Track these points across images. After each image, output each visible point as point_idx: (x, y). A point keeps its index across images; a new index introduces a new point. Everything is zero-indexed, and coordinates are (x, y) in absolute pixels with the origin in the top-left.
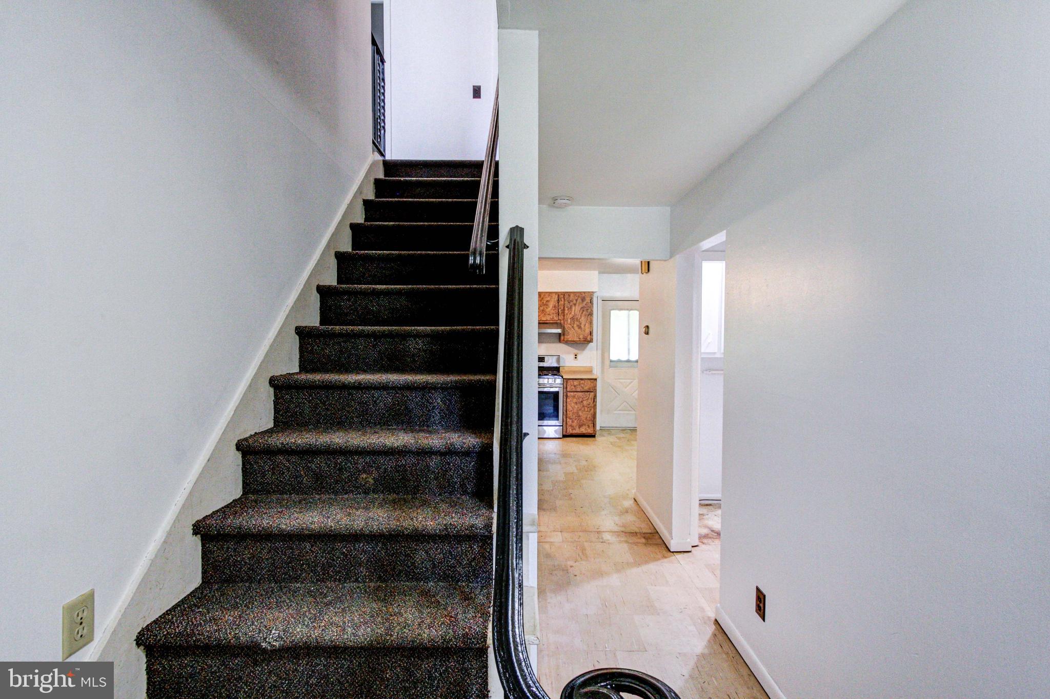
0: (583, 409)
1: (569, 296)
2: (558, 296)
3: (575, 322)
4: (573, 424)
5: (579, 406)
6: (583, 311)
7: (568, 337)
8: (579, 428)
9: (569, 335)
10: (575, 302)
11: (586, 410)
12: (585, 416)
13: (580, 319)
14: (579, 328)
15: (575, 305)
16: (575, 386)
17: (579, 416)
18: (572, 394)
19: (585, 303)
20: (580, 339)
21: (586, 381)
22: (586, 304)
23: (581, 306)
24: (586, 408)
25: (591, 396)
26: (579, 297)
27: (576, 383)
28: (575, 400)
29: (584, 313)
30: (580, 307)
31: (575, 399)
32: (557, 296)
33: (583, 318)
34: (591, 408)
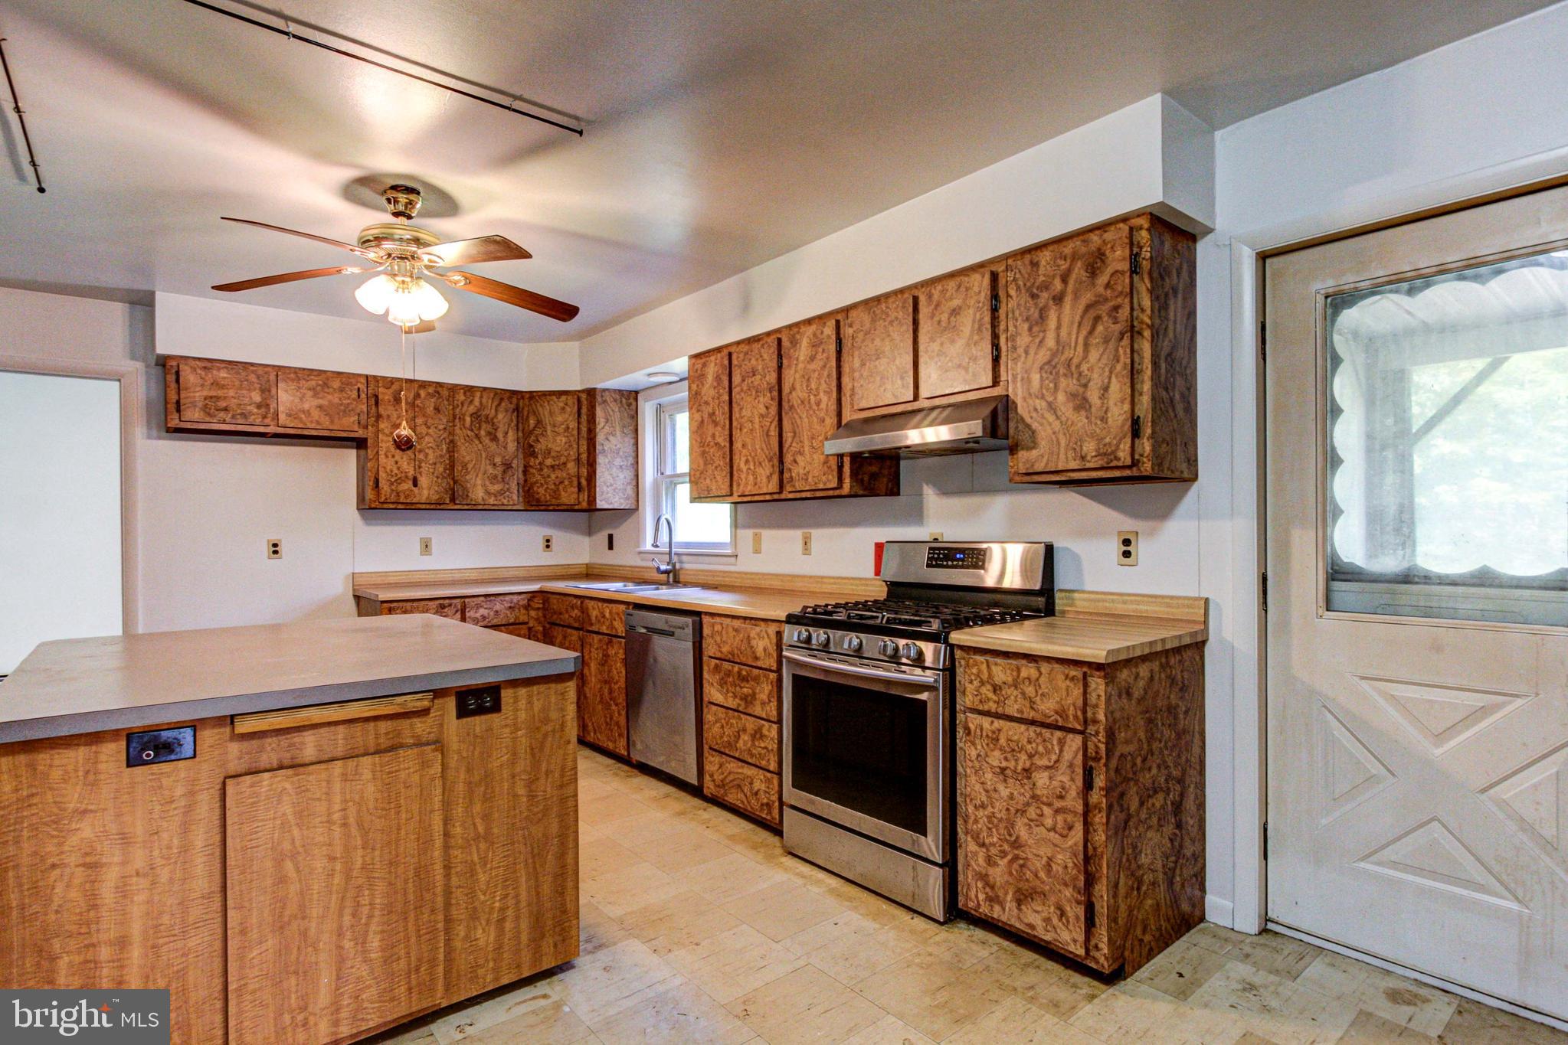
0: (1032, 812)
1: (1035, 265)
2: (994, 277)
3: (1063, 382)
4: (991, 871)
5: (1021, 793)
6: (1097, 319)
7: (1034, 453)
8: (1019, 903)
9: (1034, 445)
10: (1058, 285)
11: (1049, 822)
12: (1045, 851)
13: (1085, 357)
14: (1077, 409)
15: (1058, 299)
16: (996, 689)
17: (1016, 844)
18: (986, 722)
19: (1102, 279)
20: (1083, 458)
21: (1045, 667)
22: (1108, 286)
23: (1087, 297)
24: (1047, 810)
25: (1068, 755)
26: (1075, 257)
27: (1001, 672)
28: (996, 759)
29: (1100, 328)
30: (1081, 307)
31: (997, 753)
32: (987, 277)
33: (1094, 355)
34: (1070, 818)
